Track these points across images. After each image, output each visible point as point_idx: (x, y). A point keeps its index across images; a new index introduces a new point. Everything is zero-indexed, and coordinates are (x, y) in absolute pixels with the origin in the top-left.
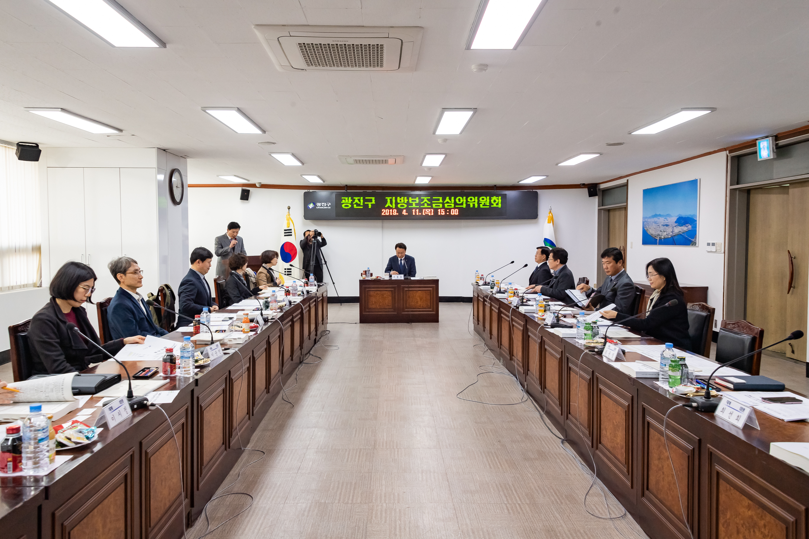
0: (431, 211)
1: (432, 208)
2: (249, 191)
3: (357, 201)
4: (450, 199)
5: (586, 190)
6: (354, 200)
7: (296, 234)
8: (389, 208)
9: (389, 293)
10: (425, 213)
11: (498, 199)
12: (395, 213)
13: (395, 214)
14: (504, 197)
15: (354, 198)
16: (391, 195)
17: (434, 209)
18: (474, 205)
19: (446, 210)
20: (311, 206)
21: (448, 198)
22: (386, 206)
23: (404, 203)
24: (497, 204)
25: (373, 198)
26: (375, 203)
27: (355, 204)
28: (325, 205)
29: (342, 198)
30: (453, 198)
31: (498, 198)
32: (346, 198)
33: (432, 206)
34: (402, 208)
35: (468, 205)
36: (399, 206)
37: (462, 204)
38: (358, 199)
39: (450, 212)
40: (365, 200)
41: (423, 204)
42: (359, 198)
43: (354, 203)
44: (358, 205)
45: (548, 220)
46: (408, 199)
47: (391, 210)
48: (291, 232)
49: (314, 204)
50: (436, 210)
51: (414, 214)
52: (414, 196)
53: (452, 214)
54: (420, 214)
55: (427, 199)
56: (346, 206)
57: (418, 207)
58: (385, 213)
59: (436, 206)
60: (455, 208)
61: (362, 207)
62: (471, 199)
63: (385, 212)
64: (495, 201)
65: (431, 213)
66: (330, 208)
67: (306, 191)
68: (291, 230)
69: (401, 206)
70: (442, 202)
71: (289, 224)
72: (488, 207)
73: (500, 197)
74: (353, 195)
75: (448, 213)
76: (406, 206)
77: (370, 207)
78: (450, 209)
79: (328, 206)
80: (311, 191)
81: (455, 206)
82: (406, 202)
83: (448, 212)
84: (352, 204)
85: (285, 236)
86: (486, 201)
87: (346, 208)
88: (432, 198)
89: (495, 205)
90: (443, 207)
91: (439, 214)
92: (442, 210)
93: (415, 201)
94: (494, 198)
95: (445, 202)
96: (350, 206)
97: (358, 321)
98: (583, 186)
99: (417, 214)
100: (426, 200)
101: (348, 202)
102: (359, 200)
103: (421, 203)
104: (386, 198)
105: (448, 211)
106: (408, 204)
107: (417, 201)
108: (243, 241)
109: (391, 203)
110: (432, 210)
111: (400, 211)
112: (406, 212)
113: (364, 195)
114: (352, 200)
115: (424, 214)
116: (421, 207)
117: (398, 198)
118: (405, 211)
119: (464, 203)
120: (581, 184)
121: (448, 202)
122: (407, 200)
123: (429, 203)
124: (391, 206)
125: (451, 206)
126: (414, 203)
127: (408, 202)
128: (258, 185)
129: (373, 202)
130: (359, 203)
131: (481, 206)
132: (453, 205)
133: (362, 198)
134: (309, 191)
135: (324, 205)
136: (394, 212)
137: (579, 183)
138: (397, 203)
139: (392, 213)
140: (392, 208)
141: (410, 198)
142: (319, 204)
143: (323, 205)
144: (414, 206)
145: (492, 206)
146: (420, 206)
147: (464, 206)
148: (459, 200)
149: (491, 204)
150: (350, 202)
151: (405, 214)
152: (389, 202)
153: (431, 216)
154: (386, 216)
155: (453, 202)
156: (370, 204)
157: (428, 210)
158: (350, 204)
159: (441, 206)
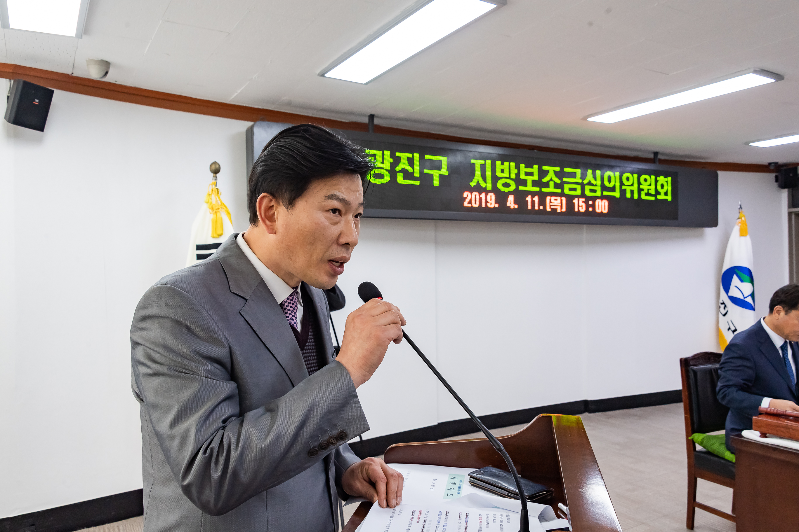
0: (561, 202)
1: (562, 195)
3: (404, 165)
4: (595, 177)
6: (396, 161)
8: (479, 189)
10: (550, 206)
11: (667, 182)
12: (492, 201)
13: (492, 206)
14: (676, 179)
15: (398, 154)
17: (567, 197)
18: (632, 192)
19: (587, 200)
22: (473, 184)
23: (509, 178)
24: (666, 194)
25: (444, 161)
26: (447, 173)
27: (400, 172)
30: (598, 173)
31: (666, 179)
32: (379, 153)
33: (563, 190)
34: (506, 190)
36: (499, 185)
37: (614, 189)
38: (408, 159)
39: (593, 206)
40: (424, 164)
41: (547, 185)
43: (398, 169)
44: (408, 175)
46: (517, 167)
50: (570, 201)
51: (530, 207)
52: (529, 163)
53: (597, 210)
55: (556, 172)
56: (376, 176)
57: (537, 189)
58: (470, 202)
59: (570, 189)
60: (602, 197)
61: (417, 183)
62: (628, 179)
63: (471, 199)
64: (662, 186)
65: (561, 207)
69: (503, 185)
70: (580, 181)
72: (653, 198)
73: (669, 179)
74: (393, 148)
75: (591, 209)
76: (513, 187)
77: (436, 183)
78: (594, 199)
81: (602, 192)
82: (513, 176)
83: (591, 206)
84: (393, 173)
86: (650, 185)
87: (378, 181)
88: (562, 169)
89: (662, 196)
90: (583, 193)
91: (576, 210)
92: (580, 200)
93: (532, 174)
94: (662, 179)
95: (585, 182)
96: (387, 178)
98: (773, 167)
99: (536, 208)
100: (551, 175)
101: (383, 166)
102: (411, 161)
103: (545, 180)
104: (473, 162)
105: (590, 203)
106: (518, 180)
107: (536, 177)
109: (484, 176)
110: (564, 199)
111: (501, 197)
112: (515, 202)
113: (422, 148)
114: (391, 161)
115: (548, 209)
117: (498, 164)
118: (511, 198)
119: (618, 185)
120: (770, 164)
121: (590, 183)
122: (516, 171)
123: (558, 181)
124: (483, 185)
125: (596, 191)
126: (529, 179)
127: (518, 175)
129: (444, 171)
130: (410, 169)
131: (643, 196)
132: (599, 189)
133: (417, 156)
136: (489, 200)
139: (487, 202)
140: (486, 191)
141: (522, 167)
144: (529, 188)
145: (658, 197)
146: (541, 189)
147: (617, 194)
148: (609, 179)
149: (657, 193)
150: (387, 166)
151: (512, 207)
152: (478, 173)
153: (561, 212)
154: (472, 209)
155: (599, 183)
156: (436, 174)
157: (556, 200)
158: (387, 170)
159: (578, 192)
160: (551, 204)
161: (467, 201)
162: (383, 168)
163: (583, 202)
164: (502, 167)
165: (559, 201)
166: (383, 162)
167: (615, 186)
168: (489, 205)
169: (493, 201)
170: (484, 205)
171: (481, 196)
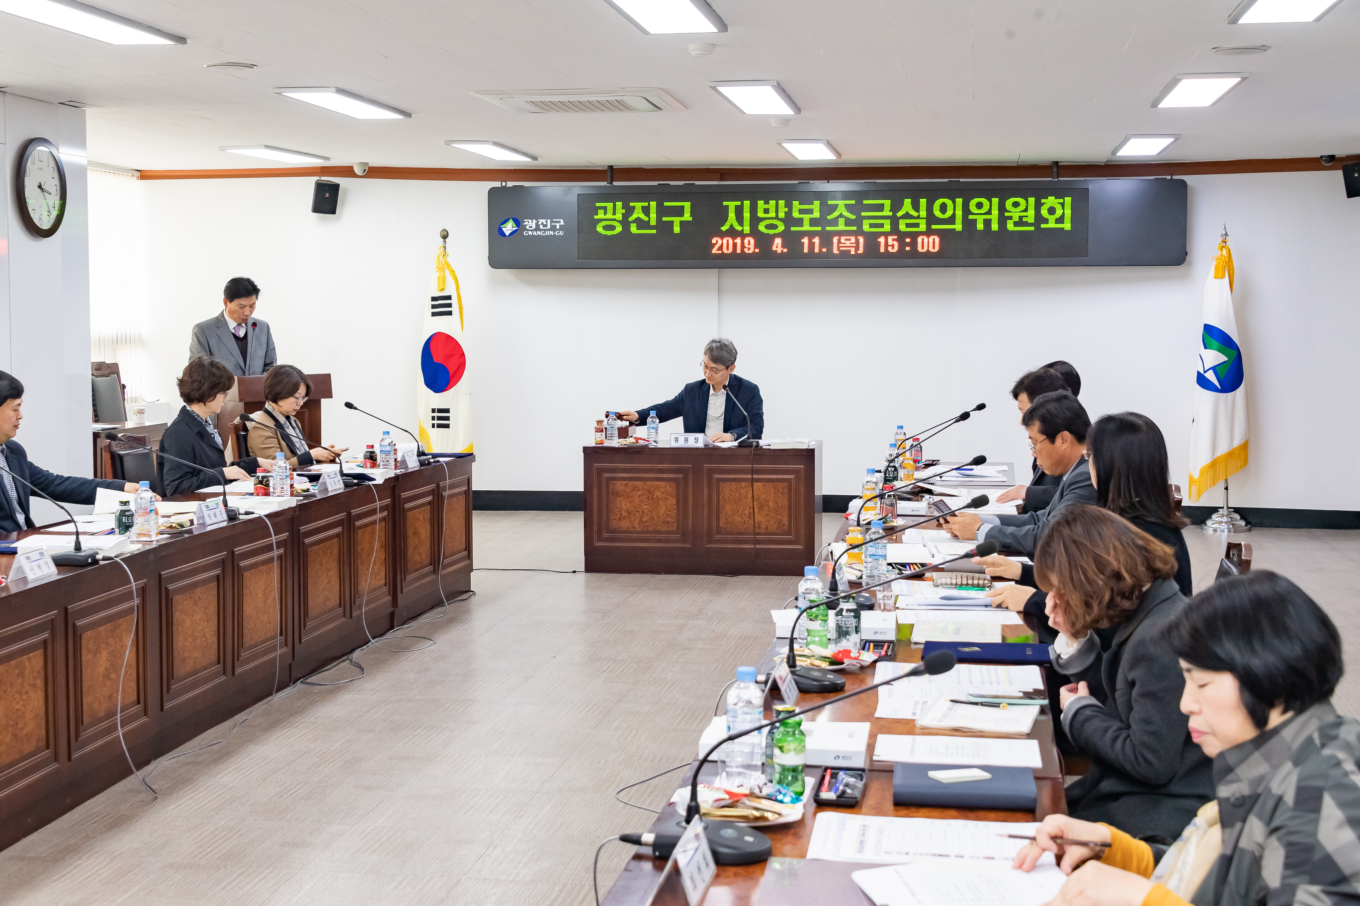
0: (857, 242)
1: (860, 232)
2: (336, 187)
3: (638, 214)
4: (916, 207)
5: (1338, 176)
6: (629, 211)
7: (464, 311)
8: (732, 233)
9: (670, 488)
10: (839, 247)
11: (1063, 205)
12: (750, 246)
13: (751, 251)
14: (1081, 199)
15: (632, 204)
16: (737, 194)
17: (866, 235)
18: (987, 223)
19: (901, 236)
20: (509, 228)
21: (908, 202)
22: (724, 228)
23: (777, 218)
24: (1060, 220)
25: (687, 205)
26: (691, 219)
27: (633, 222)
28: (549, 227)
29: (598, 205)
30: (923, 202)
31: (1061, 201)
32: (610, 205)
33: (860, 226)
34: (771, 232)
35: (969, 224)
36: (762, 227)
37: (952, 220)
38: (643, 208)
39: (914, 244)
40: (662, 211)
41: (835, 222)
42: (646, 204)
43: (631, 219)
44: (641, 224)
45: (1216, 268)
46: (789, 205)
47: (738, 241)
48: (450, 305)
49: (517, 222)
50: (872, 239)
51: (806, 250)
52: (806, 198)
53: (920, 249)
54: (824, 250)
55: (846, 206)
56: (606, 228)
57: (819, 229)
58: (721, 248)
59: (871, 226)
60: (929, 233)
61: (654, 231)
62: (979, 206)
63: (722, 245)
64: (1052, 211)
65: (857, 248)
66: (561, 233)
67: (497, 184)
68: (449, 298)
69: (767, 227)
70: (891, 214)
71: (443, 281)
72: (1032, 228)
73: (1068, 200)
74: (627, 197)
75: (908, 249)
76: (781, 228)
77: (677, 229)
78: (916, 235)
79: (558, 227)
80: (510, 184)
81: (928, 225)
82: (782, 215)
83: (908, 244)
84: (625, 223)
85: (434, 314)
86: (1026, 210)
87: (609, 233)
88: (859, 202)
89: (1052, 225)
90: (895, 229)
91: (882, 250)
92: (890, 239)
93: (810, 211)
94: (1051, 201)
95: (899, 214)
96: (619, 229)
97: (582, 566)
98: (1330, 162)
99: (817, 250)
100: (841, 210)
101: (614, 217)
102: (646, 211)
103: (829, 217)
104: (725, 203)
105: (908, 240)
106: (789, 220)
107: (816, 214)
108: (272, 331)
109: (740, 219)
110: (861, 240)
111: (764, 241)
112: (783, 246)
113: (660, 195)
114: (624, 211)
115: (835, 251)
116: (828, 228)
117: (761, 203)
118: (778, 241)
119: (959, 213)
120: (1322, 157)
121: (907, 216)
122: (786, 210)
123: (853, 217)
124: (739, 228)
125: (917, 225)
126: (806, 218)
127: (789, 214)
128: (358, 171)
129: (687, 217)
130: (646, 219)
131: (1010, 226)
132: (923, 222)
133: (653, 204)
134: (504, 184)
135: (546, 226)
136: (746, 244)
137: (1318, 155)
138: (755, 220)
139: (743, 246)
140: (743, 235)
141: (796, 203)
142: (530, 224)
143: (541, 227)
144: (806, 227)
145: (1043, 226)
146: (824, 229)
147: (958, 227)
148: (943, 208)
149: (1039, 219)
150: (619, 216)
151: (779, 251)
152: (732, 215)
153: (857, 255)
154: (722, 256)
155: (923, 213)
156: (677, 220)
157: (850, 240)
158: (618, 221)
159: (887, 228)
160: (840, 245)
161: (717, 247)
162: (615, 220)
163: (893, 240)
164: (766, 206)
165: (853, 240)
166: (614, 214)
167: (954, 215)
168: (746, 250)
169: (752, 246)
170: (739, 251)
171: (735, 241)
